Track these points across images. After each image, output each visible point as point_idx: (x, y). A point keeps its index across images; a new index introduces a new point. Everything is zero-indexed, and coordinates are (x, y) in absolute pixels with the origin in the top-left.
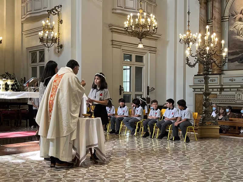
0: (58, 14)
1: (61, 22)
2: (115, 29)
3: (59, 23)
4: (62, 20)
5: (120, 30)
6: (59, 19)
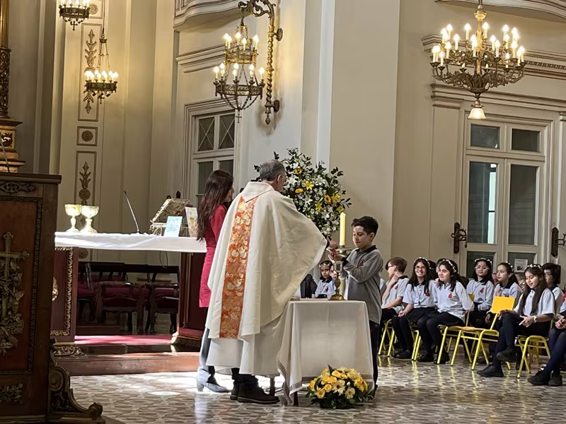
0: (271, 13)
1: (278, 34)
3: (272, 37)
4: (281, 30)
6: (273, 25)
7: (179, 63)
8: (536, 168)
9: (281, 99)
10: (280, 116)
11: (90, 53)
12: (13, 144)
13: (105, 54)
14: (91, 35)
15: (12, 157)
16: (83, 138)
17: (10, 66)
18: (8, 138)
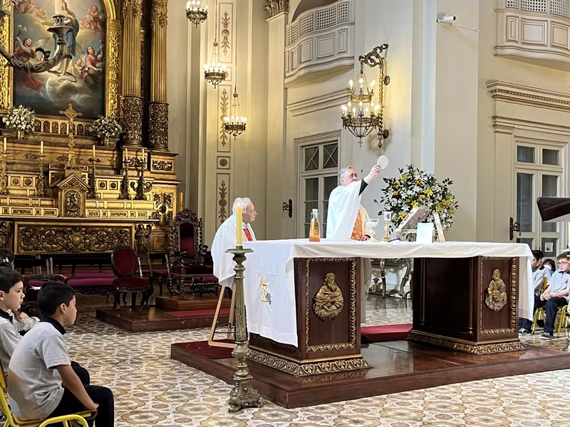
0: (381, 63)
1: (386, 80)
2: (501, 91)
3: (382, 82)
4: (388, 77)
5: (511, 93)
6: (382, 74)
7: (288, 110)
8: (556, 177)
9: (390, 129)
10: (390, 141)
11: (224, 105)
12: (173, 169)
13: (237, 104)
14: (225, 93)
15: (172, 178)
16: (221, 164)
17: (168, 116)
18: (170, 165)
